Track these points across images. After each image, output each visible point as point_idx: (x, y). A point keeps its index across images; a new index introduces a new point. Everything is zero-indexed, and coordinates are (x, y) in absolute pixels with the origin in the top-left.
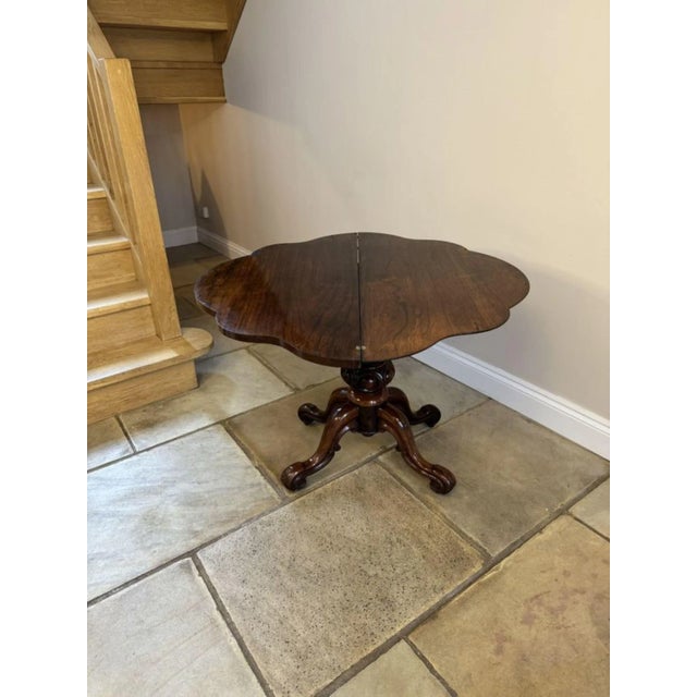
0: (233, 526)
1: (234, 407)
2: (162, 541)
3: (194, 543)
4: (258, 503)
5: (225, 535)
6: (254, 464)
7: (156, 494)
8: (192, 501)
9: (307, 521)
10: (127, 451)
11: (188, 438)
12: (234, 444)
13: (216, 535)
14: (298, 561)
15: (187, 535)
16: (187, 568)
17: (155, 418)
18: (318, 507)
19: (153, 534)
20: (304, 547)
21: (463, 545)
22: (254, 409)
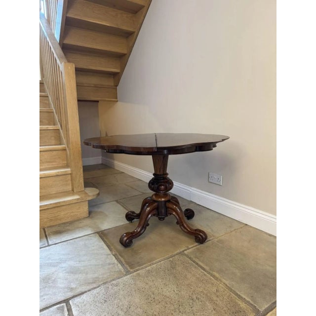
0: (95, 285)
1: (106, 225)
2: (50, 293)
3: (70, 294)
4: (112, 274)
5: (89, 291)
6: (112, 253)
7: (54, 266)
8: (73, 271)
9: (140, 284)
10: (44, 244)
11: (78, 239)
12: (103, 243)
13: (83, 290)
14: (132, 308)
15: (66, 290)
16: (61, 309)
17: (64, 230)
18: (147, 277)
19: (46, 289)
20: (137, 300)
21: (240, 302)
22: (116, 227)
